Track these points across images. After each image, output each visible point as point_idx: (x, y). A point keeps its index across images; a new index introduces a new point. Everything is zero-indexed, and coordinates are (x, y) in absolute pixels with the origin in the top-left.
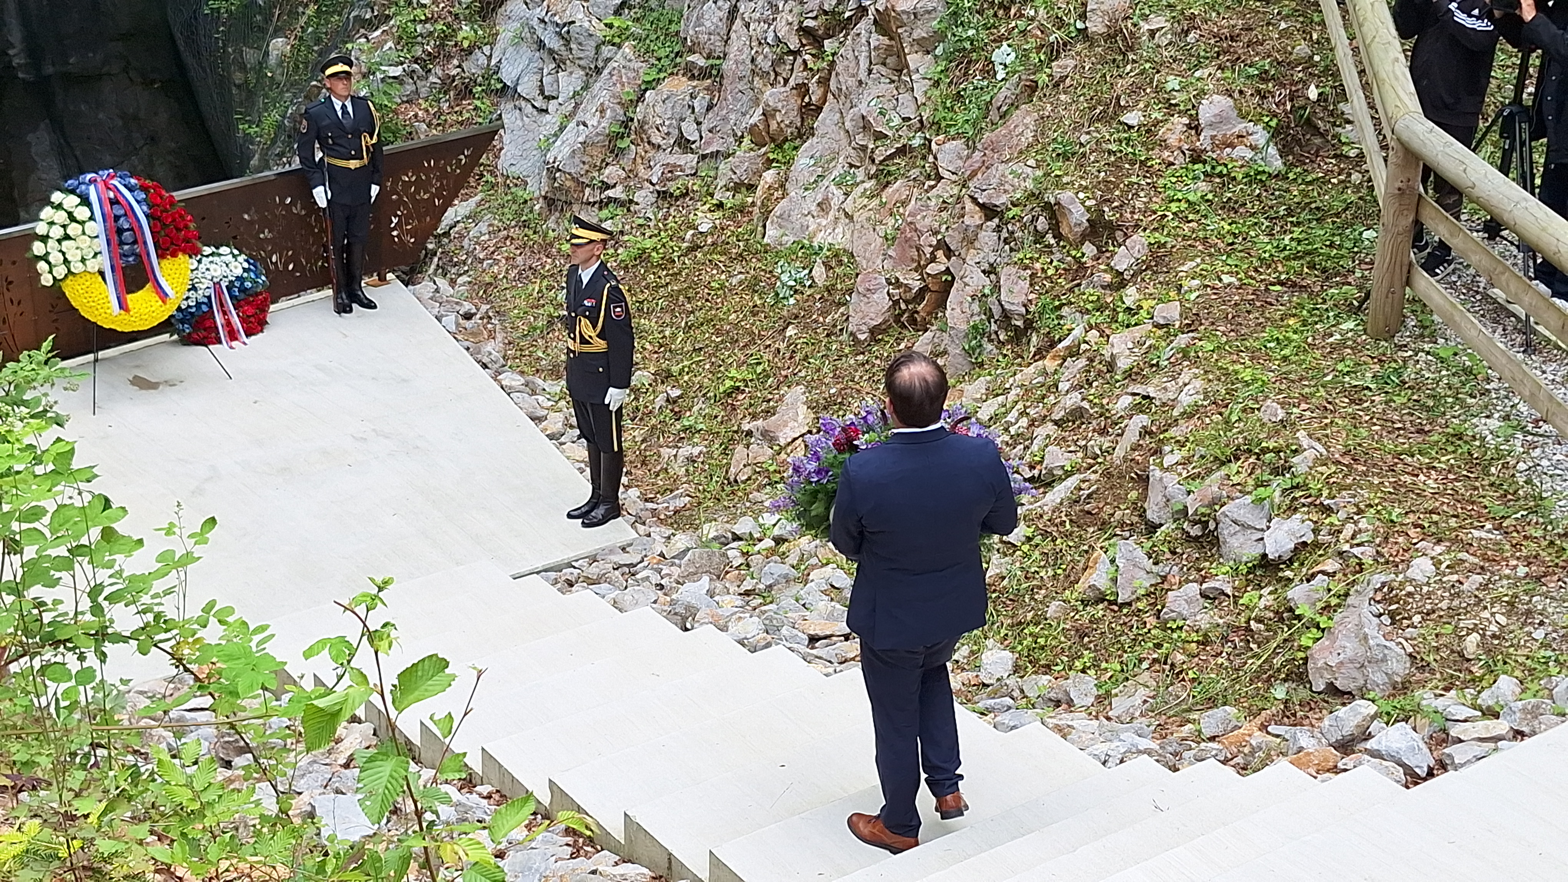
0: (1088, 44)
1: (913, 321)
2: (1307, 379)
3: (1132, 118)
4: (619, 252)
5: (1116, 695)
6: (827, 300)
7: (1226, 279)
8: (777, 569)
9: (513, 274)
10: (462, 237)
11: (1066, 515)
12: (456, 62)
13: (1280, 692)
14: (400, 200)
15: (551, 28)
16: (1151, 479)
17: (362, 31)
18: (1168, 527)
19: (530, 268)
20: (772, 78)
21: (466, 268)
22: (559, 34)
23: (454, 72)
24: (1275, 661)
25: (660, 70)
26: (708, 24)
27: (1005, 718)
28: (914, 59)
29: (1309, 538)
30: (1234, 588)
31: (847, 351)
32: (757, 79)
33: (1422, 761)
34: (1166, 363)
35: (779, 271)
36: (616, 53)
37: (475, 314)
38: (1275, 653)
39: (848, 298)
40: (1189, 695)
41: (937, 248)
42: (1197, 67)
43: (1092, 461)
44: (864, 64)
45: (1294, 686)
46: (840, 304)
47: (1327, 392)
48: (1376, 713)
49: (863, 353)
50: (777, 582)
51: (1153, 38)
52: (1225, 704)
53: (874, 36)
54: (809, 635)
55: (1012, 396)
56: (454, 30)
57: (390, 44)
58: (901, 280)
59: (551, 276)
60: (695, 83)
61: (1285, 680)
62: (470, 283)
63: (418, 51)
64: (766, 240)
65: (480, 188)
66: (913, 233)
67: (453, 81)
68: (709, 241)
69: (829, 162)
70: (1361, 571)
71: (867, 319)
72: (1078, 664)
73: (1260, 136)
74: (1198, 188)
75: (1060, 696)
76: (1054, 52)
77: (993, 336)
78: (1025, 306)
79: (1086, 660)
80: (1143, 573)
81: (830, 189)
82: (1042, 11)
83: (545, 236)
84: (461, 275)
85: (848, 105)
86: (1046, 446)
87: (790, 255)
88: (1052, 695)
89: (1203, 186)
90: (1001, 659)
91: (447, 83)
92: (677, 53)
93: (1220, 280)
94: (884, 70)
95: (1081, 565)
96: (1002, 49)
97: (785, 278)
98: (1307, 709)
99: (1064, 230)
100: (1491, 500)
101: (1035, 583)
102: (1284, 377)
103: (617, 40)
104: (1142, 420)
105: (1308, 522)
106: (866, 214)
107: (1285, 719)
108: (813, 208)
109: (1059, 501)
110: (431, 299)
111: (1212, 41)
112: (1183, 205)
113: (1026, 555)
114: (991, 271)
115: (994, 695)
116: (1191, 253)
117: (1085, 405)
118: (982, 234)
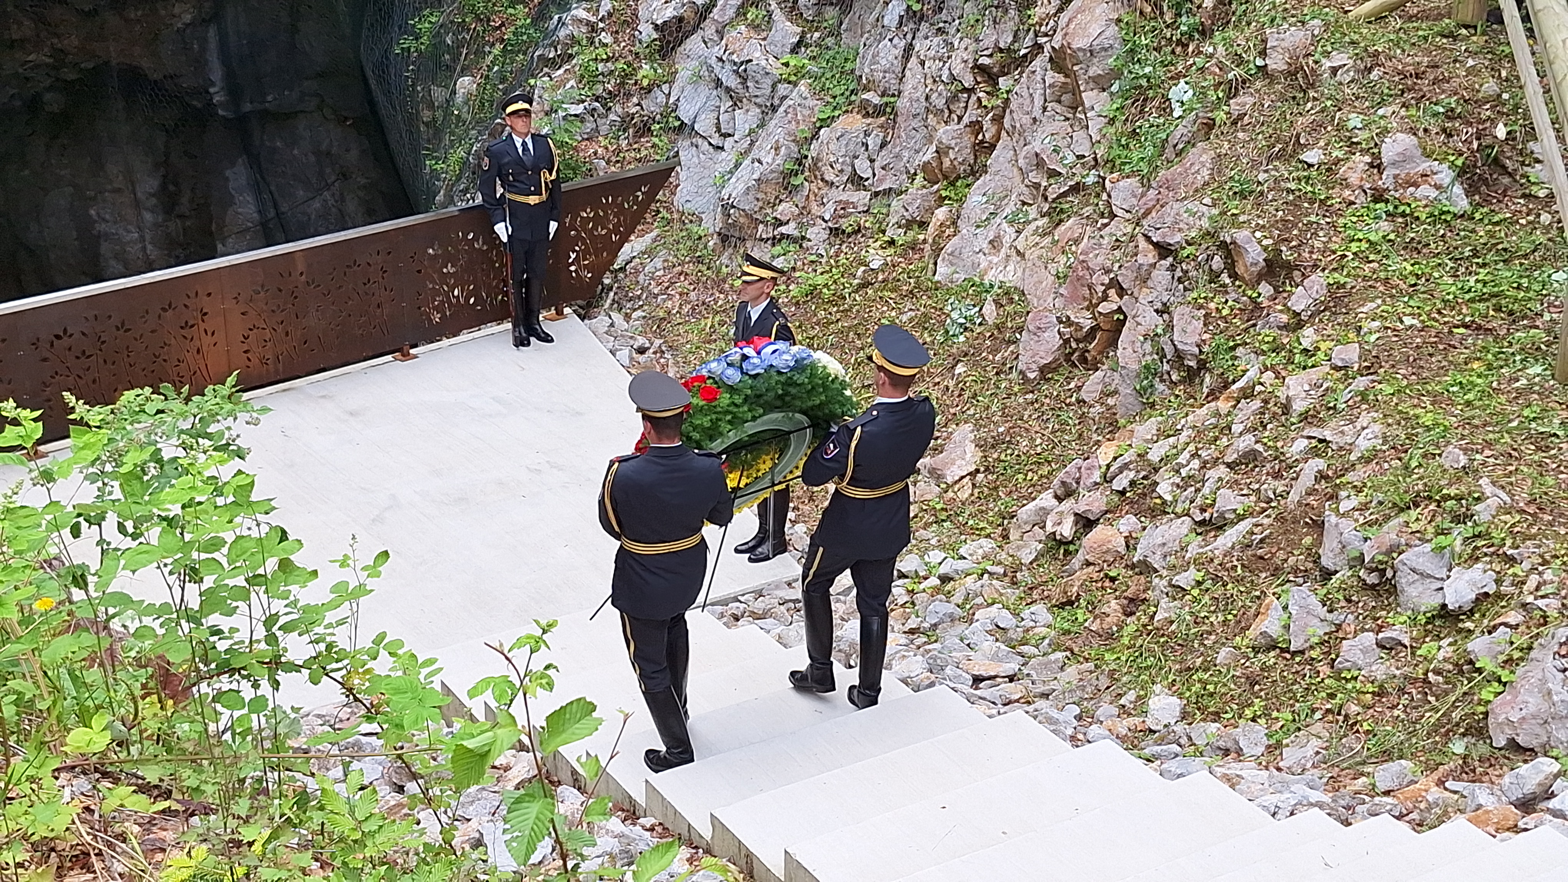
0: (1268, 81)
1: (1083, 360)
2: (1490, 424)
3: (1313, 156)
4: (791, 288)
5: (1287, 745)
6: (996, 338)
7: (1408, 321)
8: (941, 608)
9: (686, 309)
10: (637, 272)
11: (1238, 560)
12: (635, 100)
13: (1458, 747)
14: (578, 237)
15: (728, 66)
16: (1326, 525)
17: (546, 70)
18: (1345, 573)
19: (704, 303)
20: (946, 115)
21: (641, 303)
22: (736, 72)
23: (634, 110)
24: (1454, 715)
25: (835, 108)
26: (883, 62)
27: (1172, 766)
28: (1089, 97)
29: (1491, 589)
30: (1412, 639)
31: (1016, 389)
32: (931, 116)
34: (1344, 405)
35: (950, 308)
36: (792, 91)
37: (649, 348)
38: (1454, 706)
39: (1018, 336)
40: (1363, 747)
41: (1109, 287)
42: (1381, 104)
43: (1264, 505)
44: (1038, 102)
45: (1473, 741)
46: (1010, 342)
47: (1512, 439)
48: (1559, 771)
49: (1032, 392)
50: (942, 621)
51: (1335, 76)
52: (1401, 757)
53: (1050, 73)
54: (973, 675)
55: (1184, 437)
56: (634, 69)
57: (572, 82)
58: (1072, 318)
59: (724, 311)
60: (869, 120)
61: (1464, 735)
62: (644, 317)
63: (599, 90)
64: (936, 278)
65: (656, 224)
66: (1085, 272)
67: (633, 119)
68: (880, 277)
69: (1001, 199)
70: (1546, 623)
71: (1037, 358)
72: (1248, 713)
73: (1445, 176)
74: (1379, 229)
75: (1229, 745)
76: (1233, 90)
77: (1166, 377)
78: (1198, 346)
79: (1256, 708)
80: (1316, 621)
81: (1002, 226)
82: (1221, 49)
83: (719, 272)
84: (635, 310)
85: (1022, 143)
86: (1218, 489)
87: (961, 293)
88: (1221, 743)
89: (1385, 226)
90: (1168, 704)
91: (626, 121)
92: (852, 91)
93: (1402, 322)
94: (1059, 108)
95: (1253, 610)
96: (1179, 86)
97: (955, 315)
98: (1487, 765)
99: (1240, 270)
101: (1204, 628)
102: (1467, 422)
103: (793, 78)
104: (1318, 464)
105: (1490, 572)
106: (1038, 253)
107: (1464, 775)
108: (985, 246)
109: (1230, 545)
110: (606, 333)
111: (1397, 79)
112: (1364, 245)
113: (1195, 600)
114: (1164, 310)
115: (1161, 742)
116: (1372, 293)
117: (1259, 447)
118: (1155, 273)
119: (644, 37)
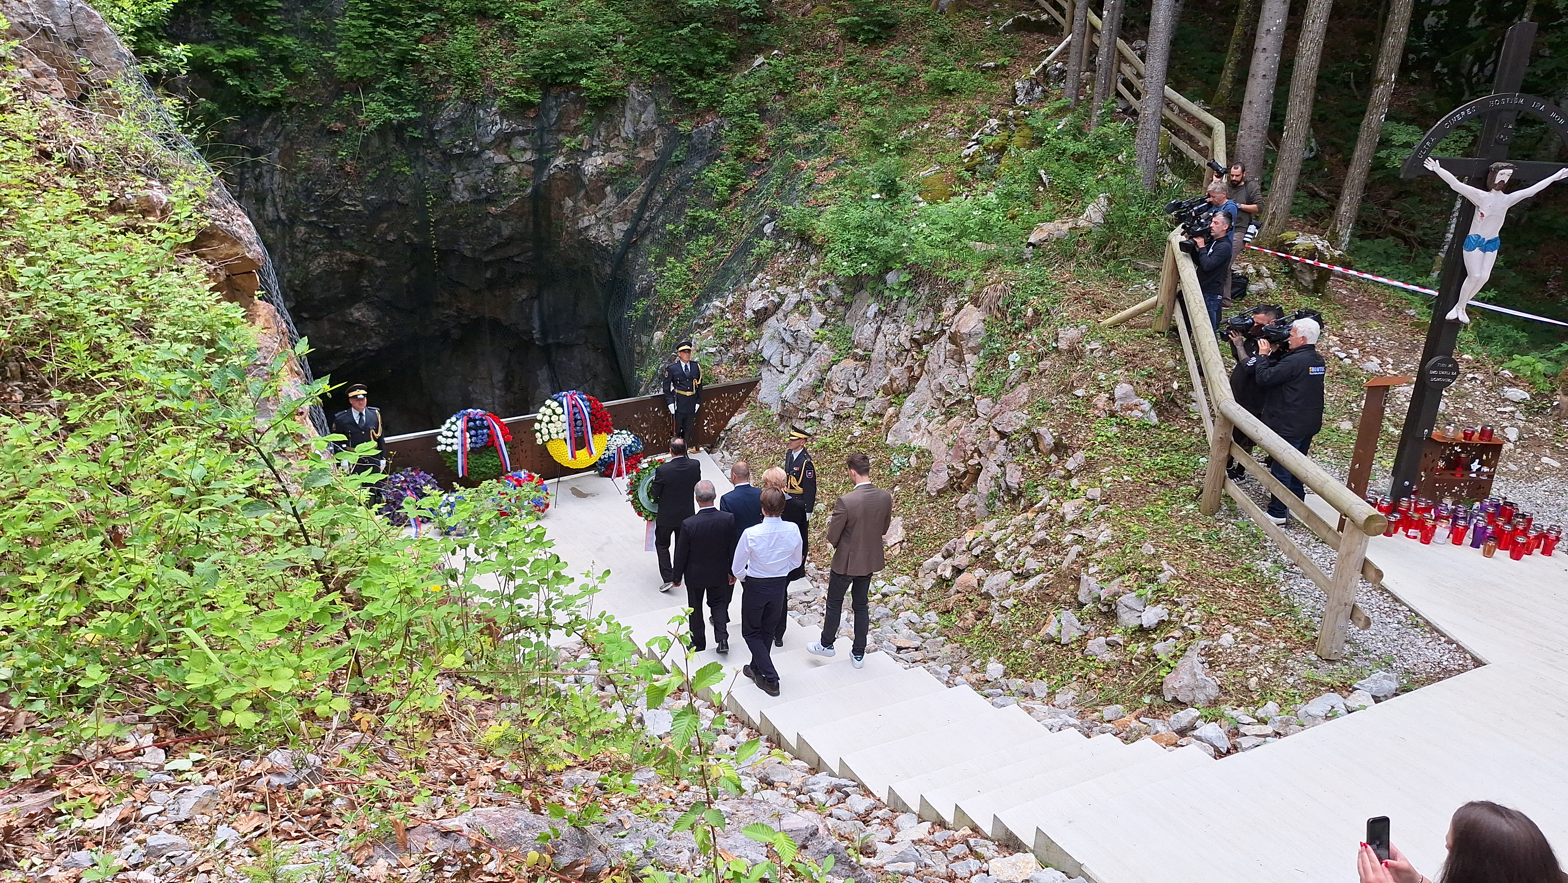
0: (1058, 354)
1: (960, 488)
2: (1167, 533)
3: (1080, 392)
5: (1058, 693)
6: (916, 474)
7: (1126, 478)
9: (761, 451)
10: (737, 431)
11: (1036, 595)
12: (742, 347)
13: (1147, 699)
15: (788, 333)
16: (1082, 580)
17: (698, 330)
18: (1090, 606)
19: (770, 449)
20: (896, 362)
21: (738, 447)
22: (792, 336)
23: (741, 352)
24: (1145, 682)
25: (840, 355)
26: (865, 334)
27: (998, 700)
28: (968, 357)
29: (1166, 618)
30: (1124, 641)
31: (925, 501)
32: (888, 362)
33: (1224, 745)
34: (1092, 519)
35: (893, 458)
36: (819, 346)
38: (1145, 678)
39: (927, 474)
40: (1097, 697)
41: (974, 452)
42: (1115, 368)
43: (1050, 568)
44: (942, 358)
45: (1155, 697)
46: (923, 476)
47: (1178, 541)
48: (1199, 716)
49: (933, 502)
50: (882, 618)
51: (1092, 353)
52: (1117, 703)
53: (949, 344)
54: (896, 646)
55: (1009, 530)
56: (742, 332)
57: (711, 337)
58: (955, 467)
60: (857, 363)
61: (1150, 693)
63: (724, 341)
64: (887, 442)
65: (748, 408)
66: (963, 444)
67: (740, 356)
68: (859, 440)
69: (921, 405)
70: (1193, 638)
71: (936, 485)
72: (1038, 675)
73: (1147, 406)
74: (1112, 430)
75: (1028, 691)
76: (1040, 358)
77: (1001, 499)
78: (1018, 484)
79: (1043, 672)
80: (1075, 629)
81: (921, 418)
82: (1035, 337)
83: (777, 434)
84: (735, 450)
85: (933, 377)
86: (1026, 558)
87: (899, 450)
88: (1024, 690)
89: (1115, 429)
90: (998, 668)
91: (736, 357)
92: (849, 348)
93: (1123, 478)
94: (952, 361)
95: (1042, 621)
96: (1013, 354)
97: (896, 461)
98: (1161, 710)
99: (1041, 447)
100: (1265, 605)
101: (1017, 629)
102: (1155, 531)
103: (820, 340)
104: (1078, 548)
105: (1166, 609)
106: (938, 432)
107: (1149, 714)
108: (912, 428)
109: (1032, 587)
110: (720, 461)
112: (1105, 438)
113: (1013, 614)
114: (1002, 465)
115: (992, 687)
116: (1108, 463)
117: (1048, 538)
118: (998, 446)
119: (748, 316)
